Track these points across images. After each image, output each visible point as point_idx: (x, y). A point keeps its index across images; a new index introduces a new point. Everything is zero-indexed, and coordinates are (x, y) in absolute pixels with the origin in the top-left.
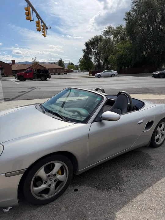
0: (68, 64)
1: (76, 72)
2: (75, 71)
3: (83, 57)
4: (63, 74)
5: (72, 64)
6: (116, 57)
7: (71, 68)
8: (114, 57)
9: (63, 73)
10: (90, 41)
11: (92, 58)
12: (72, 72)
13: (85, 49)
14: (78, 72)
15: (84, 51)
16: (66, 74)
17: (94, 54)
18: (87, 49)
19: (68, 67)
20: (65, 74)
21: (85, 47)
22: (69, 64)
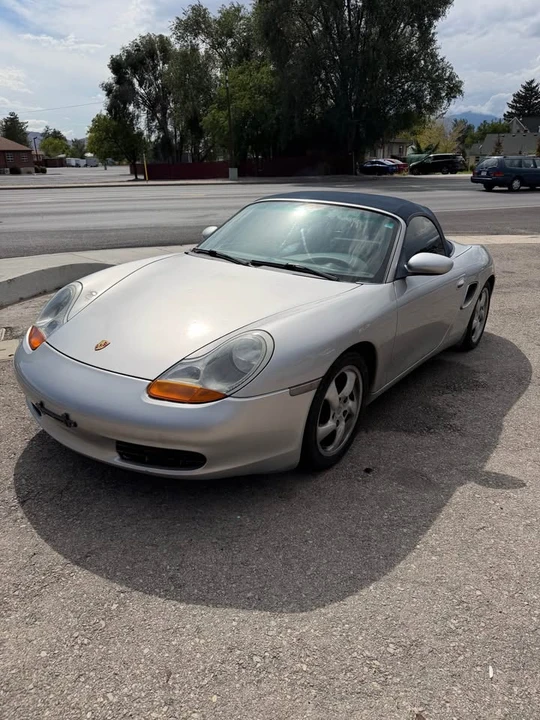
0: (43, 135)
1: (78, 166)
2: (73, 161)
3: (105, 113)
4: (29, 173)
5: (57, 135)
6: (229, 115)
7: (55, 149)
8: (222, 116)
9: (33, 170)
10: (128, 52)
11: (138, 116)
12: (62, 163)
13: (112, 81)
14: (86, 166)
15: (108, 89)
16: (44, 172)
17: (144, 103)
18: (117, 82)
19: (43, 148)
20: (37, 171)
21: (109, 76)
22: (45, 135)
